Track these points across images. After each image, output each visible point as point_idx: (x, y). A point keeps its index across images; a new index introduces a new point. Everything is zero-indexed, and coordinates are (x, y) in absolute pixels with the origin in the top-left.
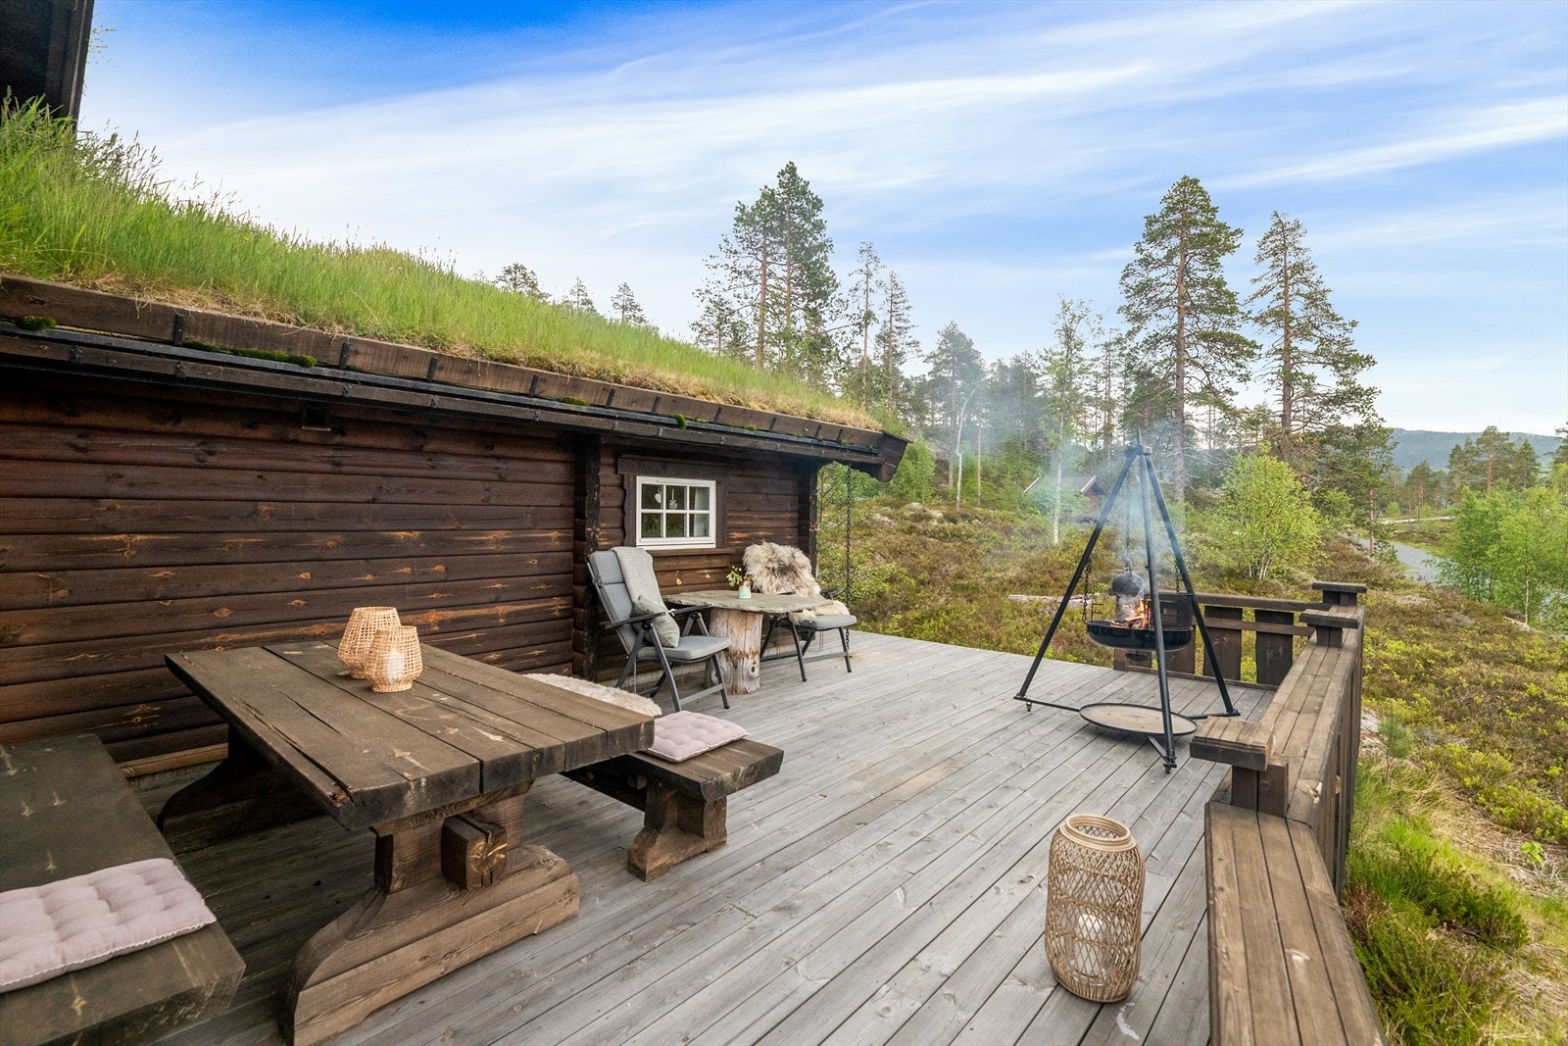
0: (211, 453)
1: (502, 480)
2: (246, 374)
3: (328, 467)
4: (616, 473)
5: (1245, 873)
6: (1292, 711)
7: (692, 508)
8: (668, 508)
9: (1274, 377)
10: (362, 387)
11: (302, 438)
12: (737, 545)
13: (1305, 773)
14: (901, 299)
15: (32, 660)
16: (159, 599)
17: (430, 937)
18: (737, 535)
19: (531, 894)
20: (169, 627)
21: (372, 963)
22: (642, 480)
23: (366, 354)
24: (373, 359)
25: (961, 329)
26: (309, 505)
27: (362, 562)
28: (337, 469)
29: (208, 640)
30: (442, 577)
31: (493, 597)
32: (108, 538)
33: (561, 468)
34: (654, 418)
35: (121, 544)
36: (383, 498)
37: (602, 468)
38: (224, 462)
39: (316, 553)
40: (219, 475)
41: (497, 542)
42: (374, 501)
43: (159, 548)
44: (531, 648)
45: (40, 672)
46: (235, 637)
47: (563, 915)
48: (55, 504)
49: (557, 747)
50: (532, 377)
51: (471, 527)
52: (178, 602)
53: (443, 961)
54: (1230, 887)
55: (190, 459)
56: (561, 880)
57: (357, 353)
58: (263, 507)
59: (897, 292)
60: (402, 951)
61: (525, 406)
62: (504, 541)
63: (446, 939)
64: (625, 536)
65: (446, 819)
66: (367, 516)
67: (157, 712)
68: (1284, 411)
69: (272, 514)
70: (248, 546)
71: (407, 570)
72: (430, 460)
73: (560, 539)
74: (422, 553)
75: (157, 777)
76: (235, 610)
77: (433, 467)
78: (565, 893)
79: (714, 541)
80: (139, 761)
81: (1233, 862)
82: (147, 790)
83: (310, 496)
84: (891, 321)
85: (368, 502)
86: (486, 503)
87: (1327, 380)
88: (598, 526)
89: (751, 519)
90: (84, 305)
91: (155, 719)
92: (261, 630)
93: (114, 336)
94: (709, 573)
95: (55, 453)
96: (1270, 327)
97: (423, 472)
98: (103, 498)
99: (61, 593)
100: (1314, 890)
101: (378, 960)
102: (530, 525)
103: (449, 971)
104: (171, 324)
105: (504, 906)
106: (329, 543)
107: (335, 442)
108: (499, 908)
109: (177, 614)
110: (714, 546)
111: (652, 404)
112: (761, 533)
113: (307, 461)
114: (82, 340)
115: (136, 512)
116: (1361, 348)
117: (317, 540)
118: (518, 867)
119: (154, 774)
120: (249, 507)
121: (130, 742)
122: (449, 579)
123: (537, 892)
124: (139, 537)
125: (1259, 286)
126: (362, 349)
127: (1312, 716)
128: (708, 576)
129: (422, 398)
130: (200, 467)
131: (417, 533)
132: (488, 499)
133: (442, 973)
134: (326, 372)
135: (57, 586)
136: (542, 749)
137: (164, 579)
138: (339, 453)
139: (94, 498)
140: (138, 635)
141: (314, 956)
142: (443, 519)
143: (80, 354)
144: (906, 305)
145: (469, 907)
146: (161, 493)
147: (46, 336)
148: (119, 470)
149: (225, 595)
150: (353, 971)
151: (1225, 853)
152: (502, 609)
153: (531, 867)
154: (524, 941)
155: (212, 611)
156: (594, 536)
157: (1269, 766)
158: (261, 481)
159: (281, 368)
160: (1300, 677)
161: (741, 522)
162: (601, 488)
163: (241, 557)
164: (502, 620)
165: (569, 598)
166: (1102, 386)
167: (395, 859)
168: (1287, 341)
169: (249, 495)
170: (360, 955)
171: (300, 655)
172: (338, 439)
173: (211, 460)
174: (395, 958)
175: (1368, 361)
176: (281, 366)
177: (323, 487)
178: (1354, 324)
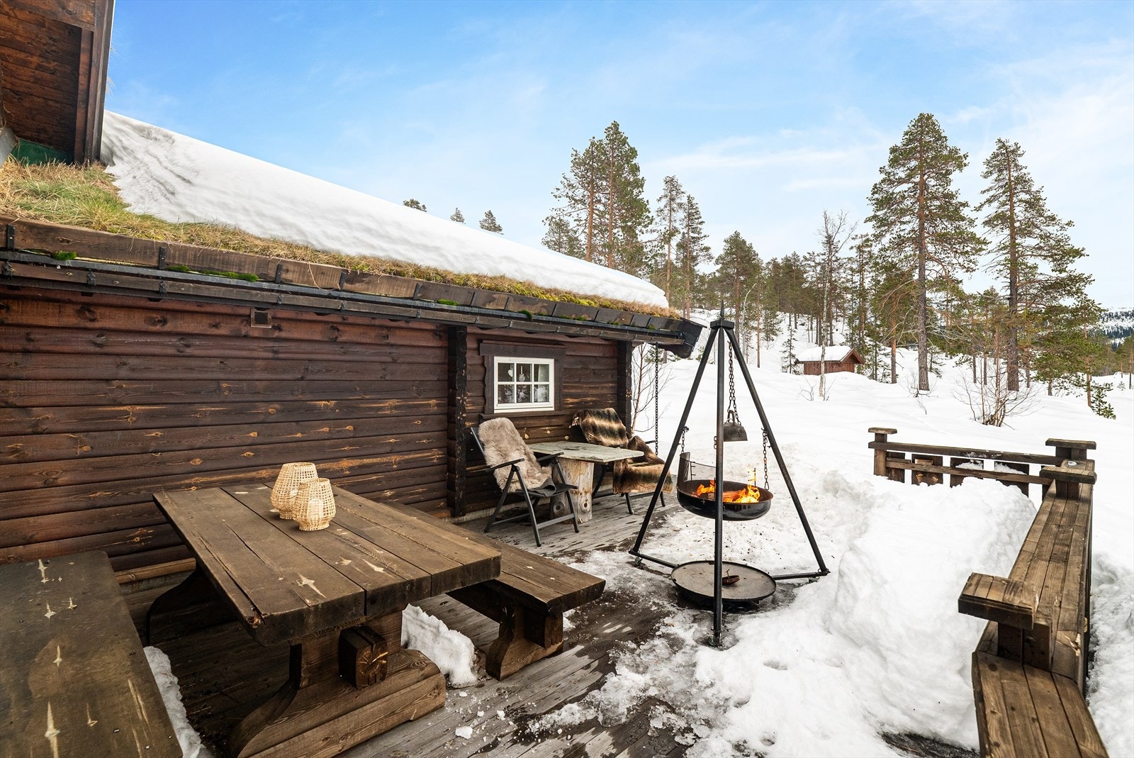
0: (188, 346)
1: (394, 362)
2: (207, 289)
3: (270, 355)
4: (479, 354)
5: (1019, 728)
6: (1042, 560)
7: (536, 380)
8: (518, 380)
9: (1002, 268)
10: (291, 296)
11: (251, 333)
12: (570, 408)
13: (1063, 624)
14: (696, 216)
15: (66, 496)
16: (152, 453)
17: (331, 722)
18: (570, 400)
19: (408, 689)
20: (159, 472)
21: (286, 743)
22: (498, 360)
23: (294, 271)
24: (299, 275)
25: (743, 236)
26: (257, 382)
27: (294, 424)
28: (276, 356)
29: (187, 481)
30: (352, 435)
31: (388, 449)
32: (117, 408)
33: (438, 352)
34: (506, 314)
35: (127, 413)
36: (310, 377)
37: (468, 351)
38: (197, 352)
39: (261, 418)
40: (192, 363)
41: (391, 408)
42: (302, 379)
43: (152, 415)
44: (417, 487)
45: (70, 505)
46: (205, 479)
47: (433, 705)
48: (79, 385)
49: (424, 578)
50: (415, 285)
51: (373, 397)
52: (164, 454)
53: (341, 741)
54: (1005, 743)
55: (171, 351)
56: (431, 678)
57: (287, 271)
58: (224, 385)
59: (693, 211)
60: (309, 733)
61: (410, 306)
62: (396, 408)
63: (344, 724)
64: (485, 401)
65: (342, 631)
66: (298, 390)
67: (151, 534)
68: (1011, 295)
69: (230, 389)
70: (212, 413)
71: (326, 429)
72: (342, 348)
73: (437, 405)
74: (337, 417)
75: (151, 581)
76: (205, 460)
77: (345, 353)
78: (434, 689)
79: (553, 406)
80: (139, 570)
81: (1005, 715)
82: (144, 590)
83: (257, 376)
84: (688, 233)
85: (298, 380)
86: (383, 379)
87: (1045, 269)
88: (465, 395)
89: (581, 388)
90: (97, 242)
91: (150, 539)
92: (222, 474)
93: (117, 264)
94: (549, 430)
95: (80, 348)
96: (997, 228)
97: (337, 357)
98: (114, 380)
99: (85, 448)
100: (1087, 750)
101: (291, 740)
102: (415, 395)
103: (345, 749)
104: (157, 254)
105: (387, 698)
106: (270, 410)
107: (274, 336)
108: (384, 700)
109: (164, 463)
110: (553, 409)
111: (504, 303)
112: (589, 399)
113: (255, 350)
114: (96, 267)
115: (136, 390)
116: (1076, 243)
117: (262, 408)
118: (398, 668)
119: (148, 579)
120: (213, 385)
121: (132, 556)
122: (357, 436)
123: (412, 687)
124: (138, 408)
125: (987, 196)
126: (291, 268)
127: (1061, 565)
128: (548, 432)
129: (335, 303)
130: (179, 356)
131: (333, 402)
132: (385, 375)
133: (340, 750)
134: (265, 285)
135: (83, 444)
136: (413, 580)
137: (155, 438)
138: (277, 344)
139: (107, 380)
140: (138, 478)
141: (243, 736)
142: (353, 391)
143: (95, 278)
144: (700, 220)
145: (360, 700)
146: (152, 375)
147: (71, 265)
148: (124, 359)
149: (198, 449)
150: (272, 748)
151: (996, 704)
152: (394, 458)
153: (408, 668)
154: (403, 726)
155: (189, 460)
156: (463, 402)
157: (1035, 624)
158: (222, 365)
159: (234, 284)
160: (1045, 527)
161: (573, 391)
162: (468, 366)
163: (208, 420)
164: (395, 466)
165: (444, 449)
166: (857, 278)
167: (303, 662)
168: (1013, 238)
169: (215, 376)
170: (277, 738)
171: (246, 495)
172: (276, 334)
173: (189, 351)
174: (303, 738)
175: (1078, 253)
176: (234, 282)
177: (266, 369)
178: (1069, 224)
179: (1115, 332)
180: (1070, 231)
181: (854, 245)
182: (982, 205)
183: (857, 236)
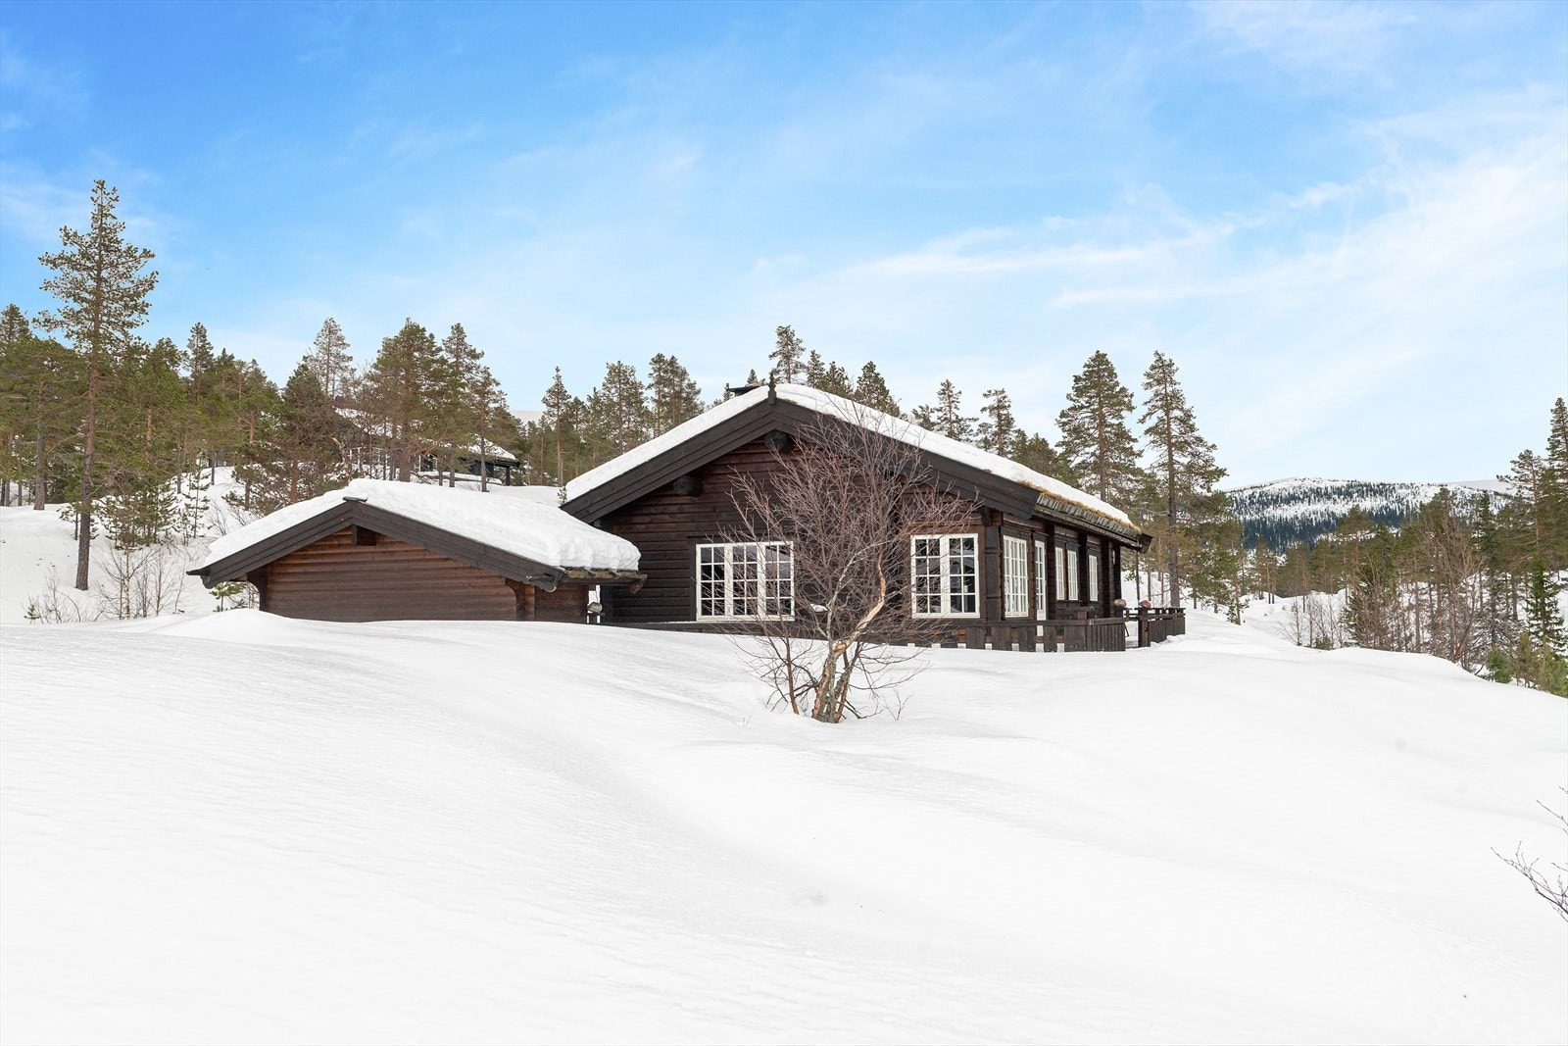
116: (1219, 464)
168: (1171, 455)
175: (1221, 473)
178: (1214, 446)
179: (1325, 522)
180: (1214, 454)
181: (987, 406)
182: (1144, 417)
183: (990, 392)
